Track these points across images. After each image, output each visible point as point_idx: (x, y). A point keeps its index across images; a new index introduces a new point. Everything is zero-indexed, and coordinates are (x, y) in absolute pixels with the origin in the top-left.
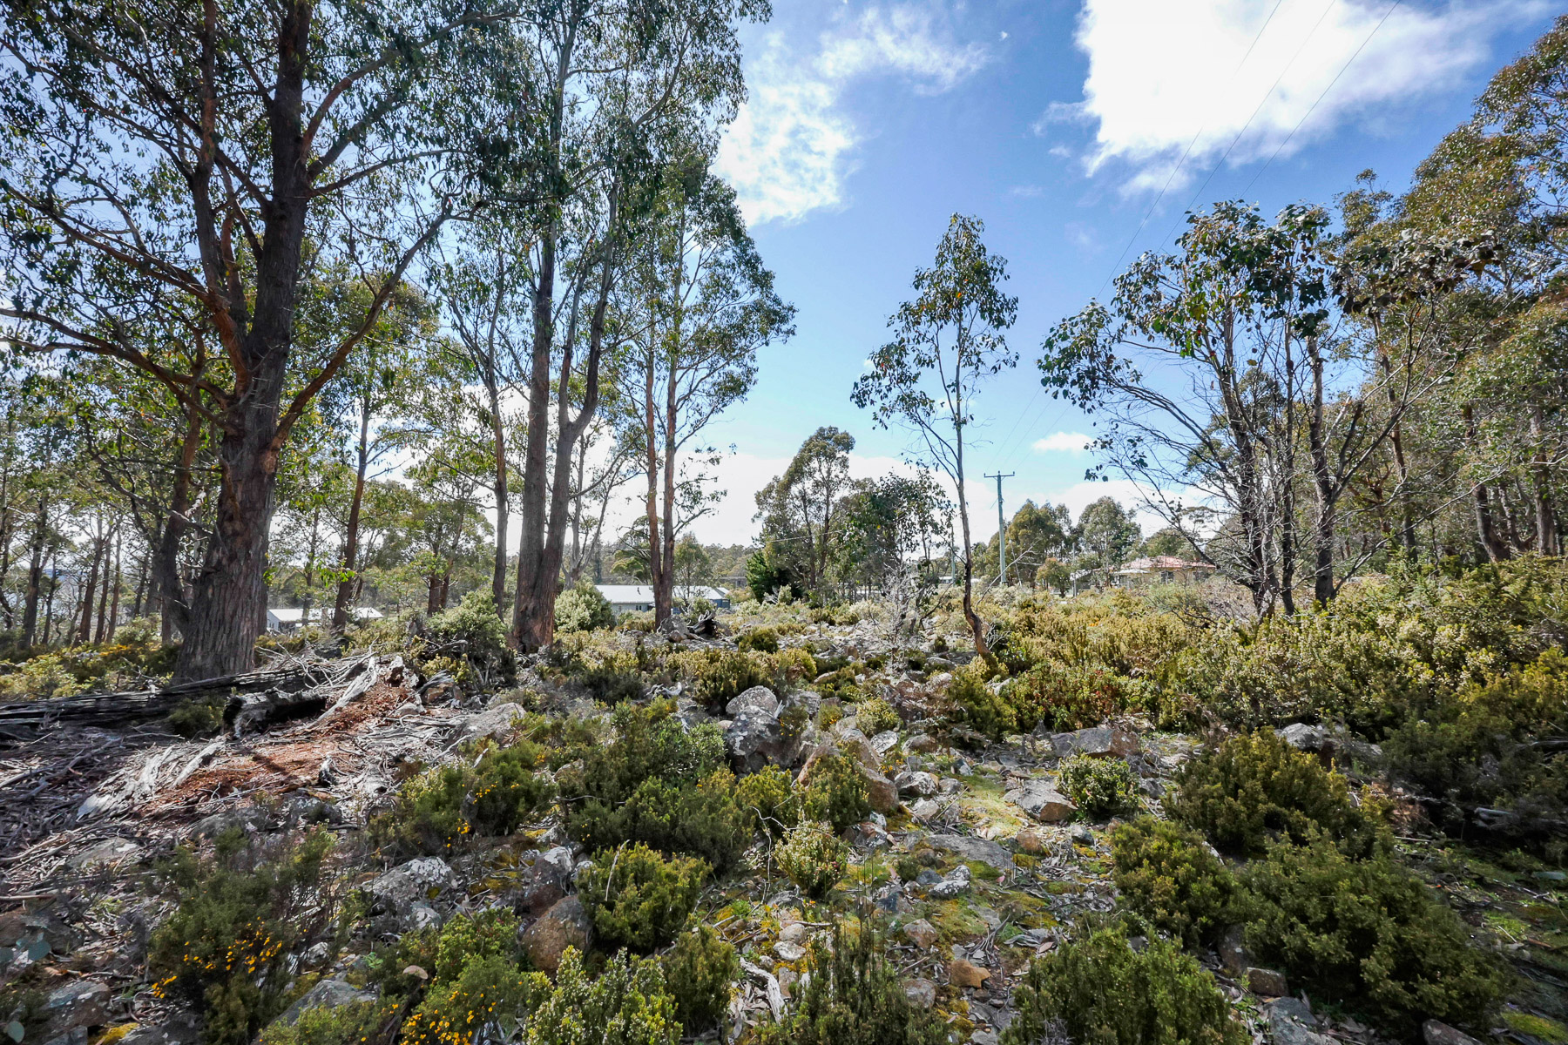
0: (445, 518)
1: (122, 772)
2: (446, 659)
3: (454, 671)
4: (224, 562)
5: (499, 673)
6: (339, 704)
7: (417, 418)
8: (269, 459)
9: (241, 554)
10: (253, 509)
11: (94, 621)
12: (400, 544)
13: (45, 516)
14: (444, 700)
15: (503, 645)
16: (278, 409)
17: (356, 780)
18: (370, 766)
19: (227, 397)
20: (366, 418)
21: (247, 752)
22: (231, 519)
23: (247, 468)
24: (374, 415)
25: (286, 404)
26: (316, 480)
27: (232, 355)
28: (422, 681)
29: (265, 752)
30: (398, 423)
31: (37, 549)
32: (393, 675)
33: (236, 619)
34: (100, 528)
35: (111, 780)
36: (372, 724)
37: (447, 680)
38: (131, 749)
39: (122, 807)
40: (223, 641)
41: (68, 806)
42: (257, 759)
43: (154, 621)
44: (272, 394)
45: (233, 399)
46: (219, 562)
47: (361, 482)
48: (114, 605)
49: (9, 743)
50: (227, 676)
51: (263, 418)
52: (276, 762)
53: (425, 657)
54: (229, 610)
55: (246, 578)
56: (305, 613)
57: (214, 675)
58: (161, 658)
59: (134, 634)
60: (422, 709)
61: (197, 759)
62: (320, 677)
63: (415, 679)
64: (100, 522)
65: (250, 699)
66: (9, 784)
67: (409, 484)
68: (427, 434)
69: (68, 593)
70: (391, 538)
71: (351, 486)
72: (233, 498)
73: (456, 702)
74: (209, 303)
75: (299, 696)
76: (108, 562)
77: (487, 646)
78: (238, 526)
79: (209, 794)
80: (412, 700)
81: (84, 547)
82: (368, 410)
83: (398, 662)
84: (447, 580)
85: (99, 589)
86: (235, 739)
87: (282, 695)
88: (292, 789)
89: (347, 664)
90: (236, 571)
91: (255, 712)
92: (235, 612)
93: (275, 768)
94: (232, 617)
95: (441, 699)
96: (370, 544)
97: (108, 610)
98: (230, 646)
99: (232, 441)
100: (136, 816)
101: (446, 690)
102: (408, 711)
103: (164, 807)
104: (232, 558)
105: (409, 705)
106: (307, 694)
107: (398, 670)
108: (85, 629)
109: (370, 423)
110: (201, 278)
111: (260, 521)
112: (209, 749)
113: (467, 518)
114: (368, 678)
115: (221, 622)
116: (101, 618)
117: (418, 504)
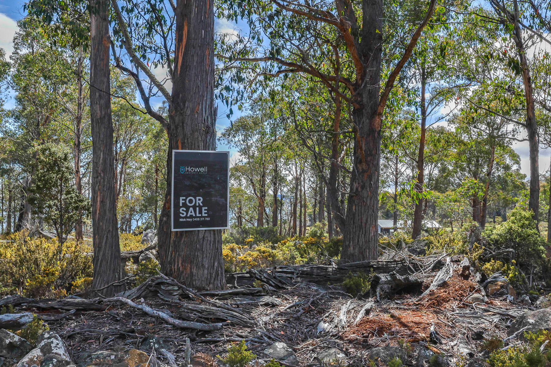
0: (480, 152)
1: (331, 311)
2: (498, 263)
3: (505, 273)
4: (359, 189)
5: (541, 278)
6: (432, 288)
7: (458, 77)
8: (377, 120)
9: (367, 184)
10: (371, 155)
11: (298, 223)
12: (449, 174)
13: (276, 166)
14: (501, 294)
15: (544, 255)
16: (379, 88)
17: (452, 344)
18: (460, 336)
19: (353, 85)
20: (424, 84)
21: (385, 311)
22: (361, 162)
23: (366, 129)
24: (429, 80)
25: (382, 84)
26: (396, 133)
27: (354, 57)
28: (484, 278)
29: (397, 313)
30: (443, 84)
31: (275, 184)
32: (464, 271)
33: (368, 226)
34: (296, 171)
35: (327, 314)
36: (455, 304)
37: (502, 280)
38: (331, 299)
39: (335, 331)
40: (362, 240)
41: (312, 325)
42: (392, 316)
43: (324, 225)
44: (376, 77)
45: (356, 86)
46: (357, 189)
47: (423, 130)
48: (305, 215)
49: (284, 286)
50: (366, 261)
51: (372, 94)
52: (403, 320)
53: (483, 259)
54: (364, 219)
55: (371, 199)
56: (395, 223)
57: (359, 260)
58: (331, 247)
59: (316, 232)
60: (486, 299)
61: (363, 311)
62: (417, 268)
63: (478, 276)
64: (296, 168)
65: (383, 277)
66: (289, 308)
67: (453, 128)
68: (466, 87)
69: (287, 208)
70: (443, 170)
71: (417, 135)
72: (361, 148)
73: (510, 298)
74: (342, 27)
75: (407, 279)
76: (301, 190)
77: (529, 255)
78: (364, 166)
79: (373, 334)
80: (478, 291)
81: (291, 182)
82: (425, 76)
83: (465, 262)
84: (485, 200)
85: (299, 205)
86: (378, 301)
87: (398, 277)
88: (415, 341)
89: (432, 260)
90: (365, 195)
91: (386, 286)
92: (367, 221)
93: (404, 325)
94: (366, 224)
95: (498, 294)
96: (430, 174)
97: (303, 216)
98: (366, 242)
99: (357, 113)
100: (341, 338)
101: (502, 287)
102: (477, 299)
103: (353, 336)
104: (363, 187)
105: (476, 295)
106: (412, 278)
107: (466, 268)
108: (295, 227)
109: (427, 86)
110: (334, 13)
111: (375, 162)
112: (368, 306)
113: (498, 151)
114: (447, 272)
115: (361, 227)
116: (301, 221)
117: (461, 142)
